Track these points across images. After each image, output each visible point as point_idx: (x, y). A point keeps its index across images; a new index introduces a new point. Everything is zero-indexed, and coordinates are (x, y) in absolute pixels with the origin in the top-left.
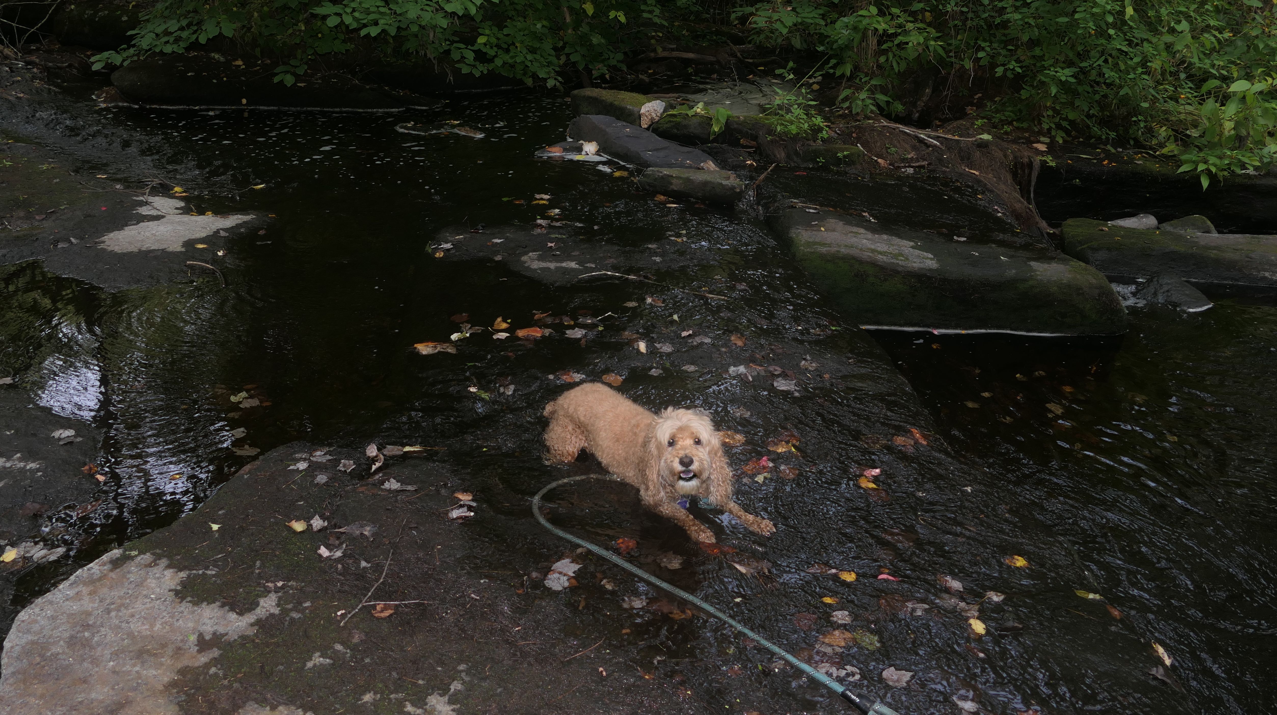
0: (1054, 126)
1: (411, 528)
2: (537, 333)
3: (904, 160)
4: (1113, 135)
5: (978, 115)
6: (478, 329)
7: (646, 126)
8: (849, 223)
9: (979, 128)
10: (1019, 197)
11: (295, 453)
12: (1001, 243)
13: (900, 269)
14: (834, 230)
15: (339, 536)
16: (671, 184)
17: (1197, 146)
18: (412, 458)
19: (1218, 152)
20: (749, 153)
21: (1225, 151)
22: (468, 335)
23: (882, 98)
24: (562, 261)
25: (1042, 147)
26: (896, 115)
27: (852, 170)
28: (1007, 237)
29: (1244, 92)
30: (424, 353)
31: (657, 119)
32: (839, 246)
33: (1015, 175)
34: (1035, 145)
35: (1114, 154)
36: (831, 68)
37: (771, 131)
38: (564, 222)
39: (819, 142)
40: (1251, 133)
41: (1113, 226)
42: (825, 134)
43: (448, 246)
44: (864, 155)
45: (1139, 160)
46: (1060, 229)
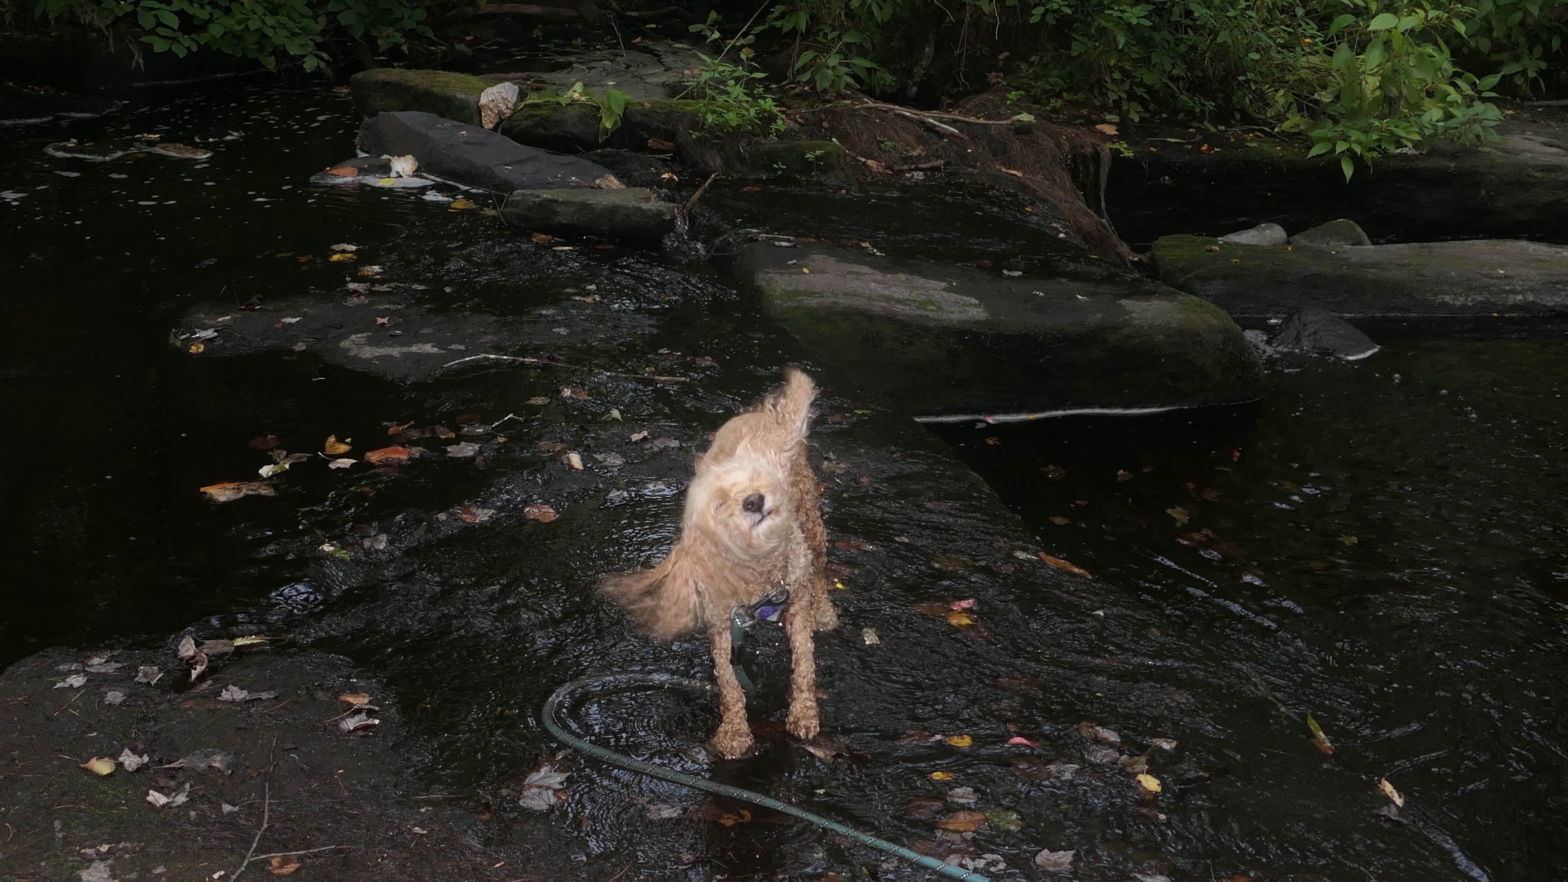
0: (1125, 96)
1: (288, 751)
2: (400, 454)
3: (906, 160)
4: (1210, 105)
5: (1008, 85)
6: (302, 457)
7: (491, 126)
8: (844, 259)
9: (1014, 104)
10: (1084, 206)
11: (58, 663)
12: (1074, 276)
13: (931, 324)
14: (823, 271)
15: (172, 774)
16: (557, 214)
17: (1330, 117)
18: (250, 654)
19: (1362, 123)
20: (664, 161)
21: (1372, 121)
22: (287, 466)
23: (862, 63)
24: (409, 344)
25: (1110, 130)
26: (882, 91)
27: (831, 180)
28: (1081, 267)
29: (1389, 31)
30: (222, 499)
31: (508, 113)
32: (836, 295)
33: (1074, 174)
34: (1099, 127)
35: (1213, 134)
36: (777, 19)
37: (696, 123)
38: (393, 285)
39: (773, 138)
40: (1405, 92)
41: (1226, 243)
42: (780, 125)
43: (210, 333)
44: (846, 155)
45: (1252, 141)
46: (1149, 254)
